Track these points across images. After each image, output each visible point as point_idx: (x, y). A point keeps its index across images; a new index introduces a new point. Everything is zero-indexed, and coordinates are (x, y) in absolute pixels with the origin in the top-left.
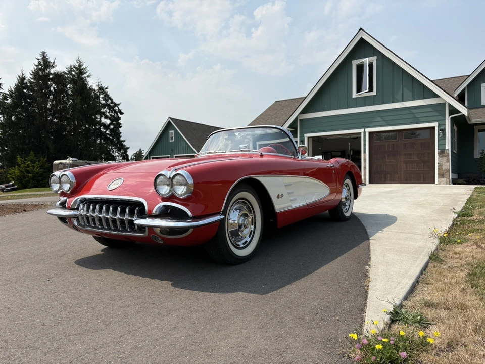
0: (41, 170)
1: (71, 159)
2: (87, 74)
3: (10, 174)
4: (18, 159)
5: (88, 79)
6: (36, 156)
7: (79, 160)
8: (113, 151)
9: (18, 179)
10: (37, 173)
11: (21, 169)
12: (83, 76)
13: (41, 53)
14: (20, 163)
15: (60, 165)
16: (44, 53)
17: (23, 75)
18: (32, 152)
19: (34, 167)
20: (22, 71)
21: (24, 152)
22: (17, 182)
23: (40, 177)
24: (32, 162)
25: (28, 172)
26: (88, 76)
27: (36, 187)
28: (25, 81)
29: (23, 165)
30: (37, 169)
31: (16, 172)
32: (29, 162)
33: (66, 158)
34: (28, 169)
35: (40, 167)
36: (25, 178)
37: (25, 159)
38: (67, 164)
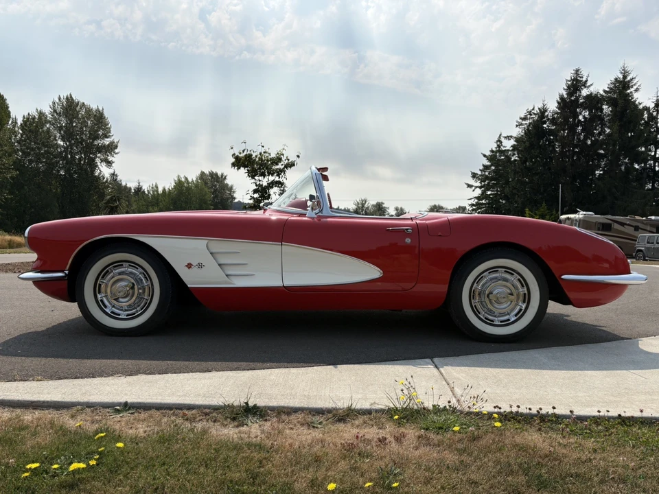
1: (582, 212)
2: (635, 87)
4: (527, 212)
5: (636, 95)
6: (549, 209)
7: (595, 214)
12: (629, 91)
13: (573, 72)
15: (567, 221)
16: (577, 71)
17: (544, 106)
18: (544, 204)
20: (544, 101)
21: (535, 204)
26: (637, 90)
28: (546, 114)
33: (576, 212)
37: (535, 213)
38: (576, 220)
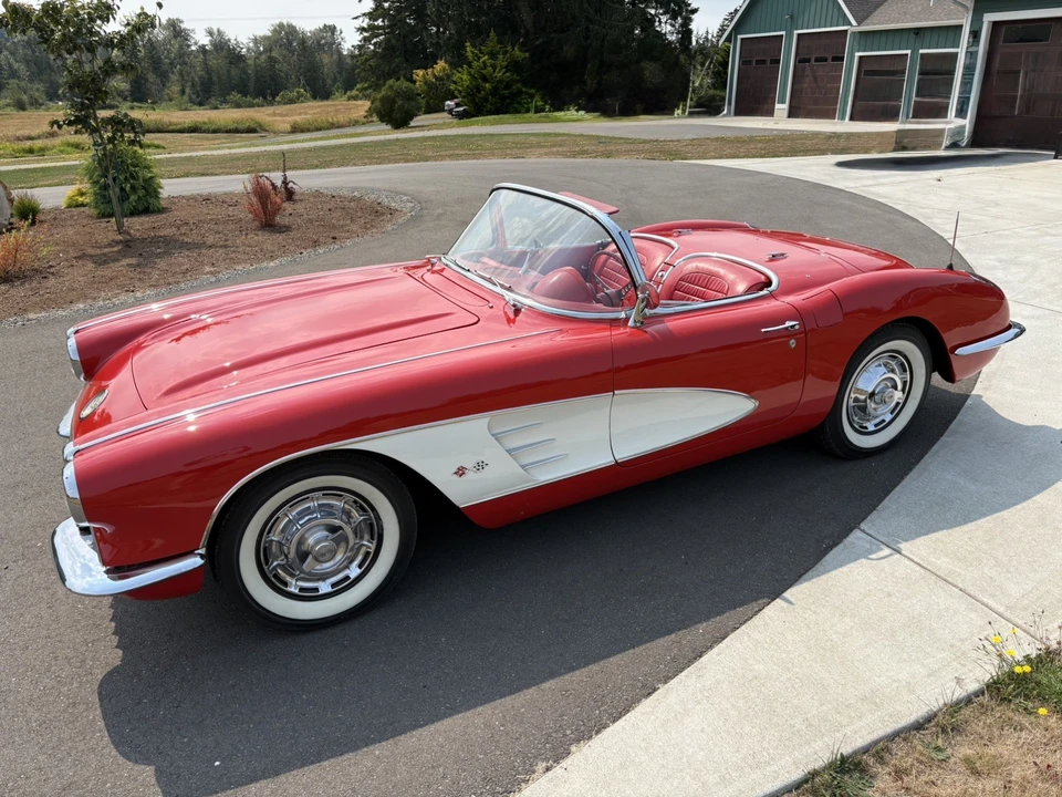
0: (508, 74)
3: (455, 83)
4: (468, 49)
6: (500, 42)
8: (660, 21)
9: (469, 94)
10: (501, 81)
11: (472, 71)
14: (471, 58)
18: (492, 34)
19: (494, 67)
21: (478, 33)
22: (465, 100)
23: (505, 88)
24: (493, 55)
25: (485, 79)
27: (497, 112)
29: (475, 64)
30: (500, 70)
31: (465, 77)
32: (486, 57)
34: (484, 72)
35: (506, 67)
36: (479, 91)
37: (480, 50)
